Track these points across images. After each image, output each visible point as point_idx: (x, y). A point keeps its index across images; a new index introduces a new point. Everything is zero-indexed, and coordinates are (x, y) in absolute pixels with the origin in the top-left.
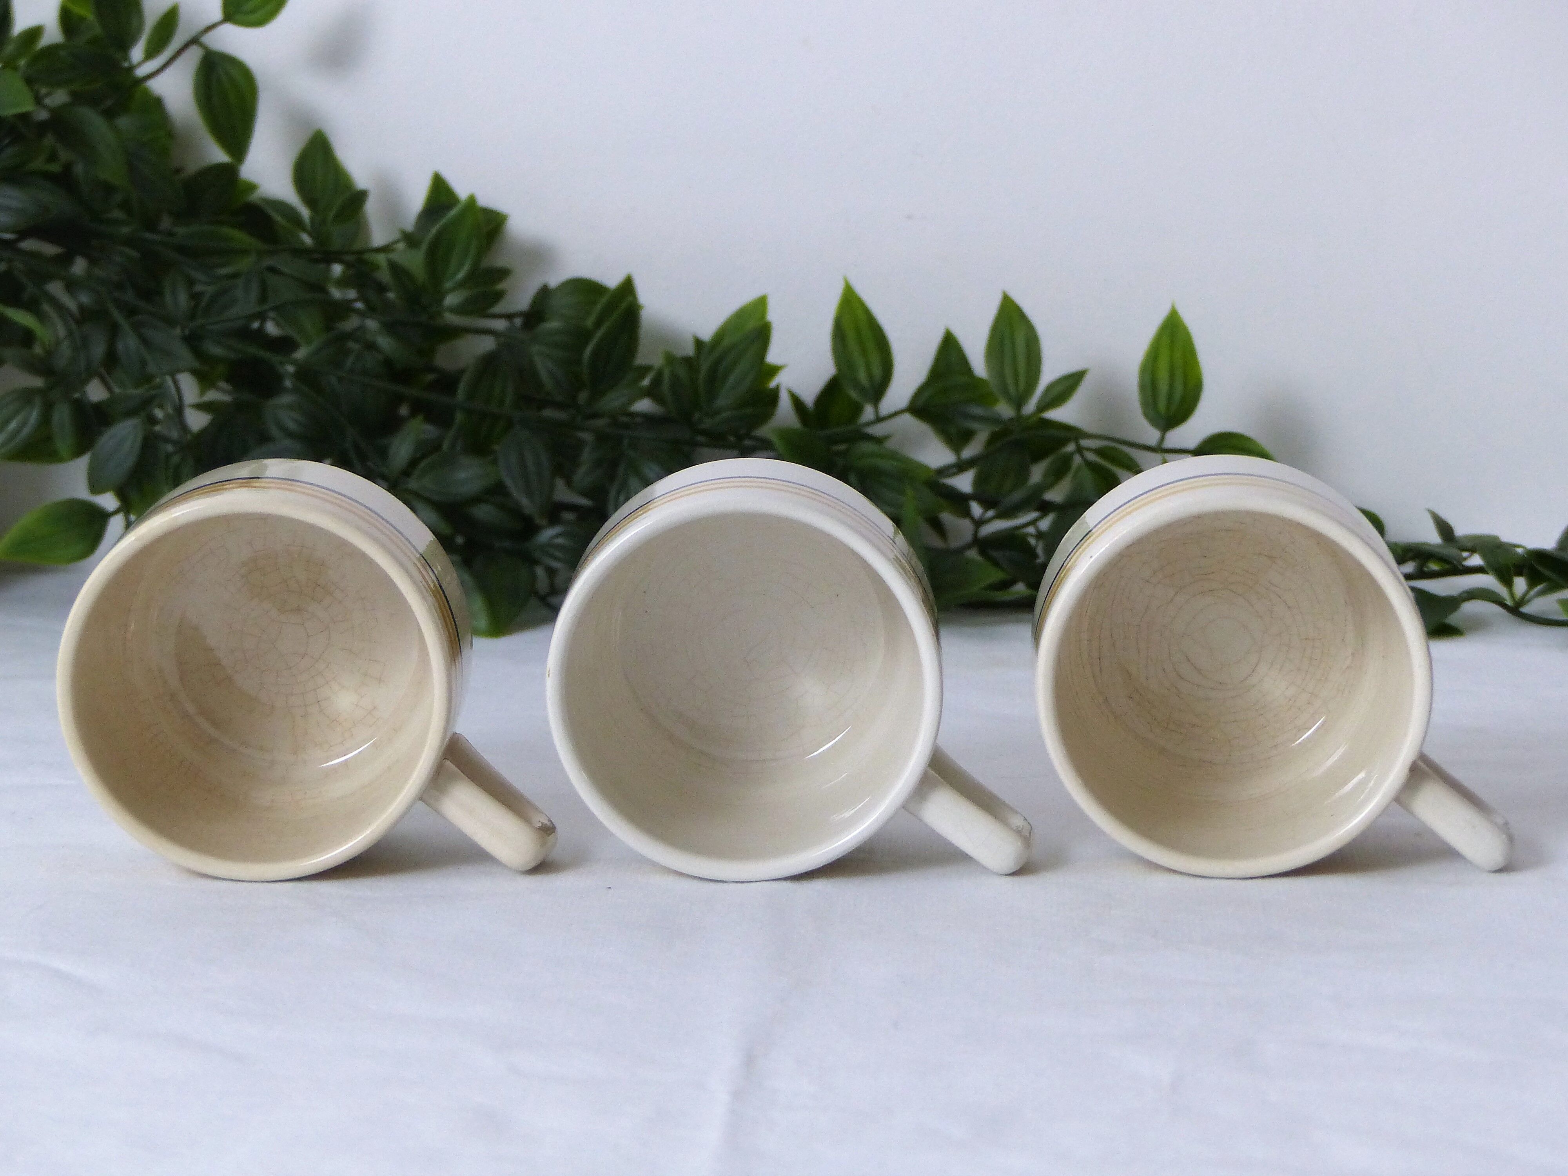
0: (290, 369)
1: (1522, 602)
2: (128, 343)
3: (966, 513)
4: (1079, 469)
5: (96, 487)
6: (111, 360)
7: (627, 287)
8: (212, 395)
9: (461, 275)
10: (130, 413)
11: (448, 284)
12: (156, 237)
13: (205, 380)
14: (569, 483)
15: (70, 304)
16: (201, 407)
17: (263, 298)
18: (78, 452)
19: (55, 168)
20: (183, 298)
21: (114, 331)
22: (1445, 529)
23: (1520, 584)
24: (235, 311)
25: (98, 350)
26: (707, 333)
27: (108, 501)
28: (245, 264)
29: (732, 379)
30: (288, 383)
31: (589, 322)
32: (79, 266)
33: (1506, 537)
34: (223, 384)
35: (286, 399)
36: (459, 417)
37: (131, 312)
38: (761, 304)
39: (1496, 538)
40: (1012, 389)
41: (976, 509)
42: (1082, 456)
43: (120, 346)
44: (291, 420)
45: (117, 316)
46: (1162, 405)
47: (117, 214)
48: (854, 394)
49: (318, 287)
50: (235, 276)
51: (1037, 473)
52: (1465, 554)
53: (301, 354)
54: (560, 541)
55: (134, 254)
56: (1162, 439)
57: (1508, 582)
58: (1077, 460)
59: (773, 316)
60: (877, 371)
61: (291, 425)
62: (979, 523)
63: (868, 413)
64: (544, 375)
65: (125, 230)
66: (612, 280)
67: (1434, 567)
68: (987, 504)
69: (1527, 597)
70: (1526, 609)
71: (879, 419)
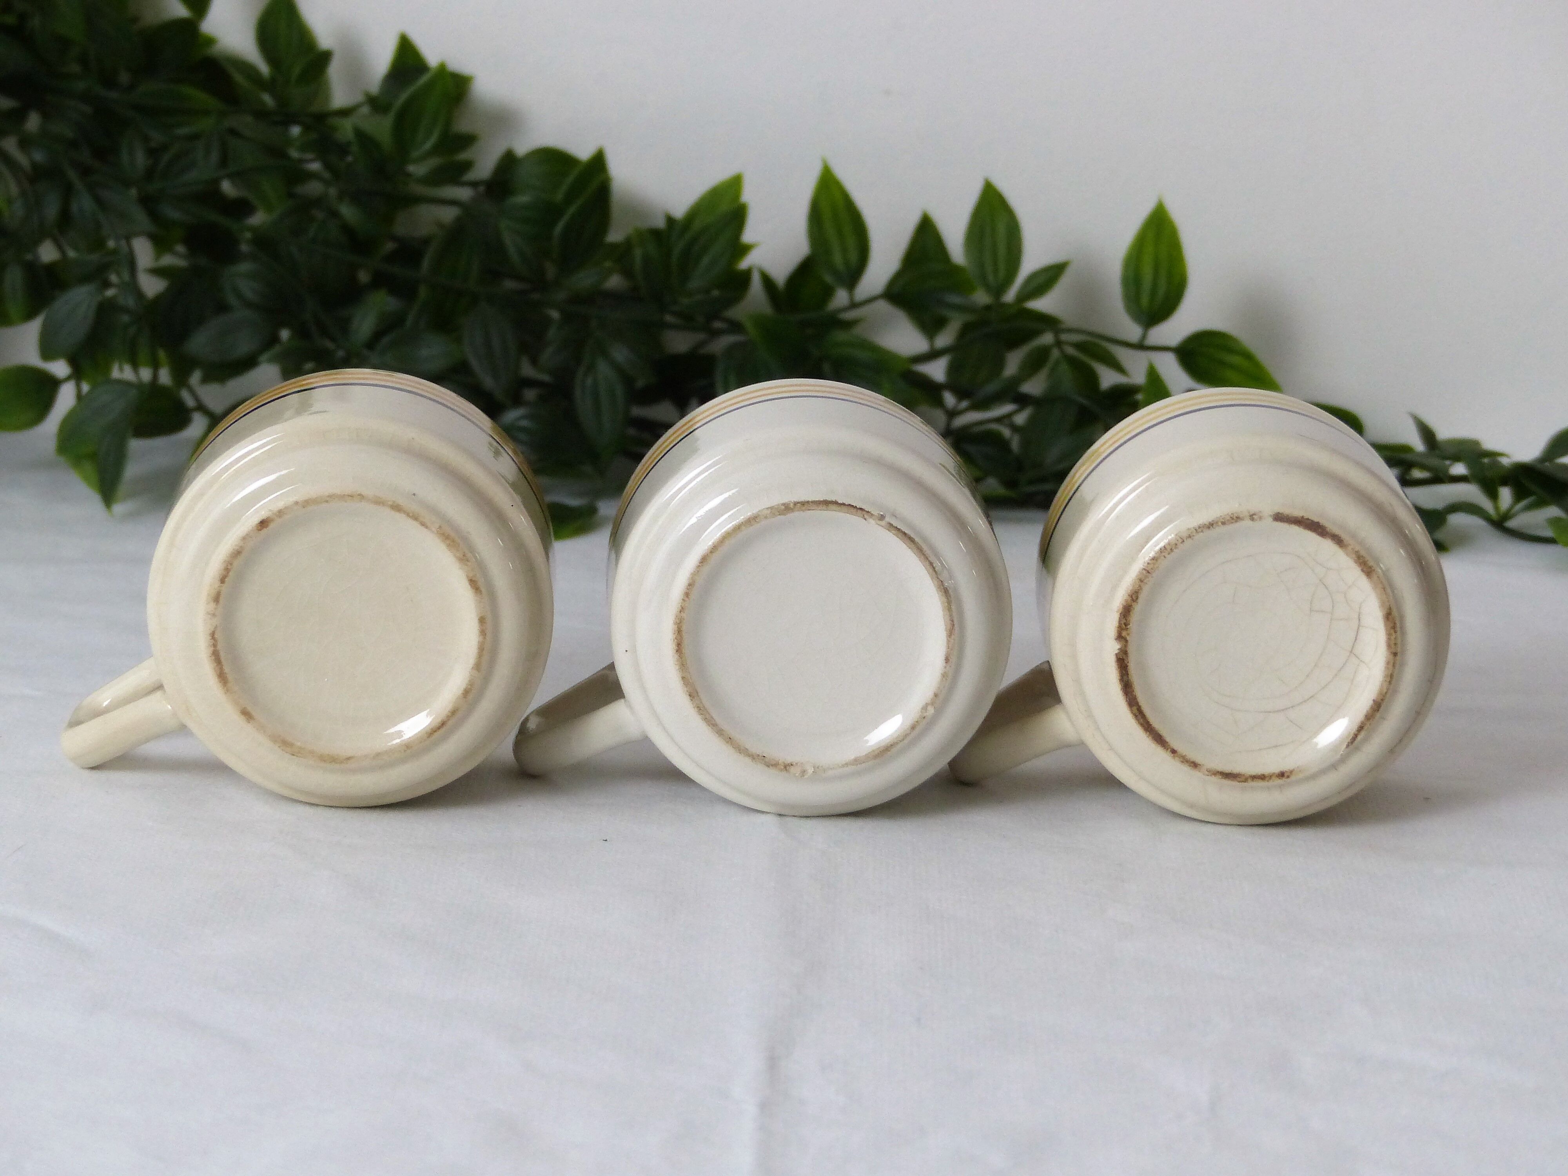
0: (248, 235)
1: (1507, 516)
2: (84, 203)
3: (939, 402)
4: (1057, 363)
5: (48, 352)
6: (65, 219)
7: (598, 162)
8: (168, 260)
9: (428, 145)
10: (85, 279)
11: (415, 154)
12: (113, 95)
13: (161, 244)
14: (534, 362)
15: (22, 159)
16: (157, 272)
17: (224, 162)
18: (29, 316)
19: (10, 20)
20: (141, 159)
21: (68, 192)
22: (1427, 434)
23: (1506, 494)
24: (193, 175)
25: (51, 210)
26: (679, 211)
27: (60, 368)
28: (205, 124)
29: (706, 260)
30: (244, 248)
31: (559, 196)
32: (33, 122)
33: (1489, 443)
34: (180, 248)
35: (244, 267)
36: (423, 292)
37: (85, 172)
38: (735, 184)
39: (1475, 443)
40: (991, 278)
41: (949, 399)
42: (1062, 351)
43: (74, 207)
44: (249, 289)
45: (72, 175)
46: (1145, 300)
47: (75, 68)
48: (828, 279)
49: (278, 152)
50: (194, 137)
51: (1013, 363)
52: (1448, 462)
53: (258, 219)
54: (524, 423)
55: (88, 109)
56: (1144, 336)
57: (1493, 495)
58: (1055, 353)
59: (748, 196)
60: (853, 257)
61: (249, 295)
62: (952, 414)
63: (841, 297)
64: (512, 250)
65: (80, 86)
66: (584, 152)
67: (1417, 474)
68: (961, 393)
69: (1513, 511)
70: (1511, 524)
71: (854, 305)
